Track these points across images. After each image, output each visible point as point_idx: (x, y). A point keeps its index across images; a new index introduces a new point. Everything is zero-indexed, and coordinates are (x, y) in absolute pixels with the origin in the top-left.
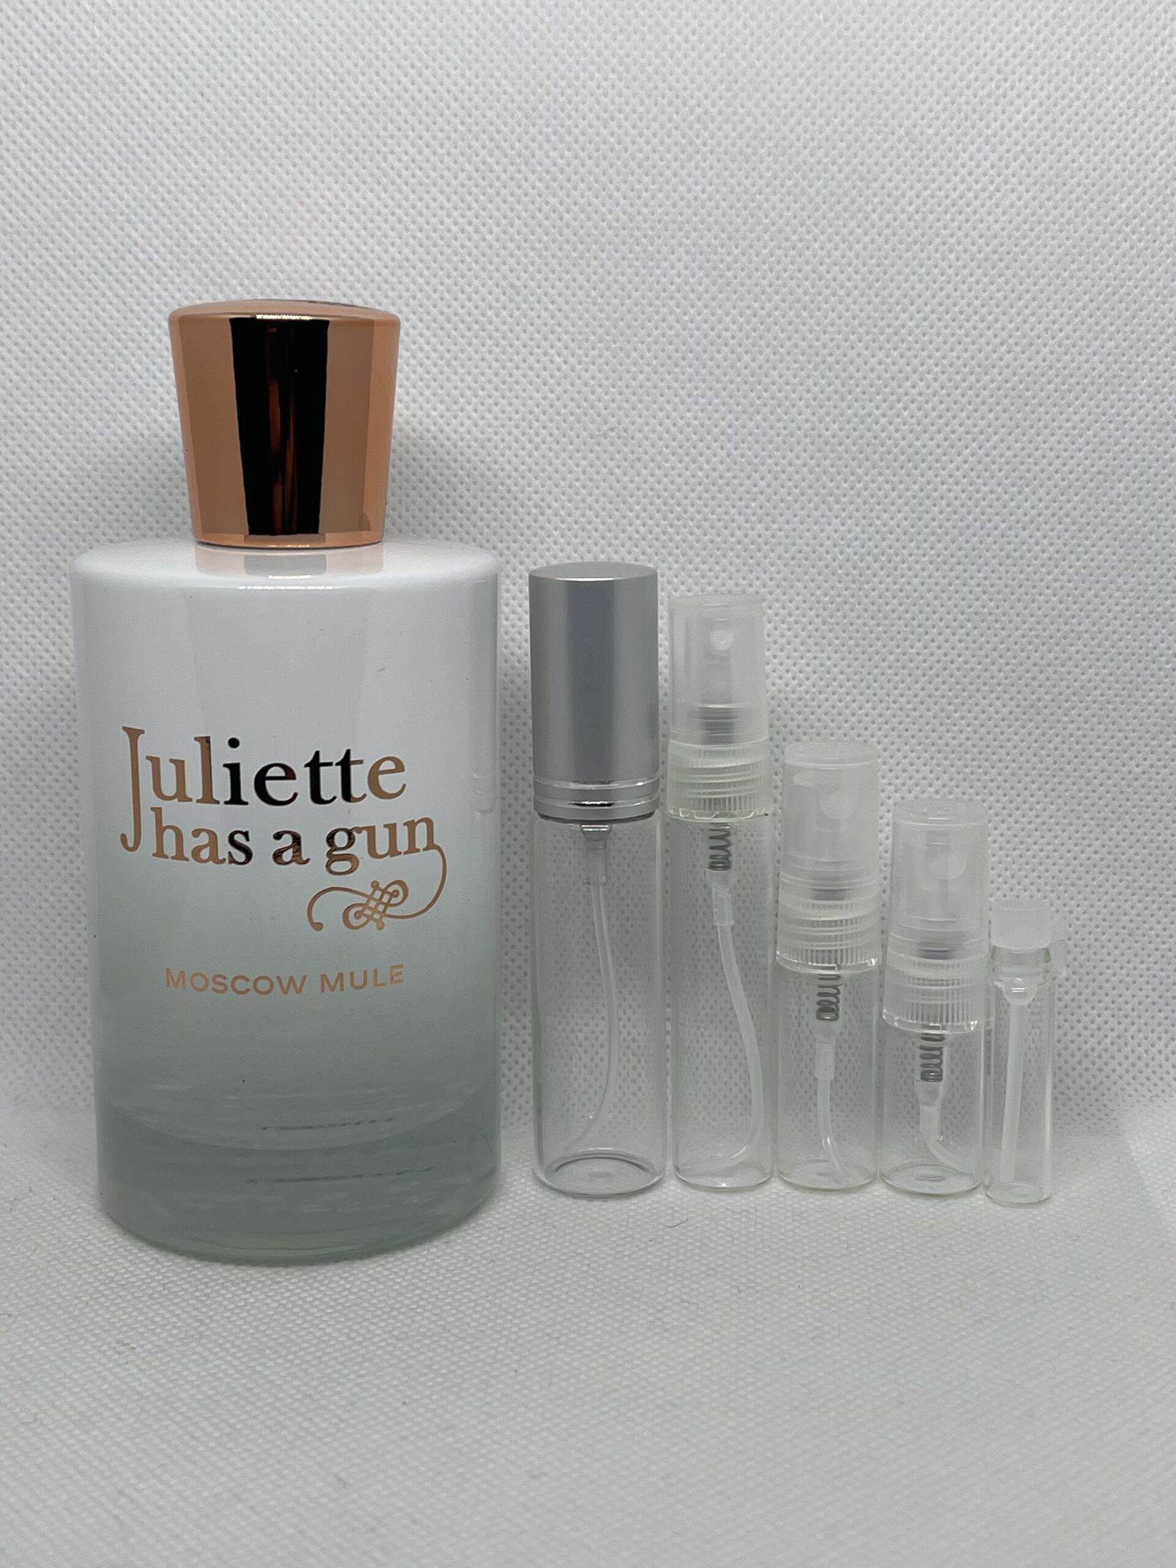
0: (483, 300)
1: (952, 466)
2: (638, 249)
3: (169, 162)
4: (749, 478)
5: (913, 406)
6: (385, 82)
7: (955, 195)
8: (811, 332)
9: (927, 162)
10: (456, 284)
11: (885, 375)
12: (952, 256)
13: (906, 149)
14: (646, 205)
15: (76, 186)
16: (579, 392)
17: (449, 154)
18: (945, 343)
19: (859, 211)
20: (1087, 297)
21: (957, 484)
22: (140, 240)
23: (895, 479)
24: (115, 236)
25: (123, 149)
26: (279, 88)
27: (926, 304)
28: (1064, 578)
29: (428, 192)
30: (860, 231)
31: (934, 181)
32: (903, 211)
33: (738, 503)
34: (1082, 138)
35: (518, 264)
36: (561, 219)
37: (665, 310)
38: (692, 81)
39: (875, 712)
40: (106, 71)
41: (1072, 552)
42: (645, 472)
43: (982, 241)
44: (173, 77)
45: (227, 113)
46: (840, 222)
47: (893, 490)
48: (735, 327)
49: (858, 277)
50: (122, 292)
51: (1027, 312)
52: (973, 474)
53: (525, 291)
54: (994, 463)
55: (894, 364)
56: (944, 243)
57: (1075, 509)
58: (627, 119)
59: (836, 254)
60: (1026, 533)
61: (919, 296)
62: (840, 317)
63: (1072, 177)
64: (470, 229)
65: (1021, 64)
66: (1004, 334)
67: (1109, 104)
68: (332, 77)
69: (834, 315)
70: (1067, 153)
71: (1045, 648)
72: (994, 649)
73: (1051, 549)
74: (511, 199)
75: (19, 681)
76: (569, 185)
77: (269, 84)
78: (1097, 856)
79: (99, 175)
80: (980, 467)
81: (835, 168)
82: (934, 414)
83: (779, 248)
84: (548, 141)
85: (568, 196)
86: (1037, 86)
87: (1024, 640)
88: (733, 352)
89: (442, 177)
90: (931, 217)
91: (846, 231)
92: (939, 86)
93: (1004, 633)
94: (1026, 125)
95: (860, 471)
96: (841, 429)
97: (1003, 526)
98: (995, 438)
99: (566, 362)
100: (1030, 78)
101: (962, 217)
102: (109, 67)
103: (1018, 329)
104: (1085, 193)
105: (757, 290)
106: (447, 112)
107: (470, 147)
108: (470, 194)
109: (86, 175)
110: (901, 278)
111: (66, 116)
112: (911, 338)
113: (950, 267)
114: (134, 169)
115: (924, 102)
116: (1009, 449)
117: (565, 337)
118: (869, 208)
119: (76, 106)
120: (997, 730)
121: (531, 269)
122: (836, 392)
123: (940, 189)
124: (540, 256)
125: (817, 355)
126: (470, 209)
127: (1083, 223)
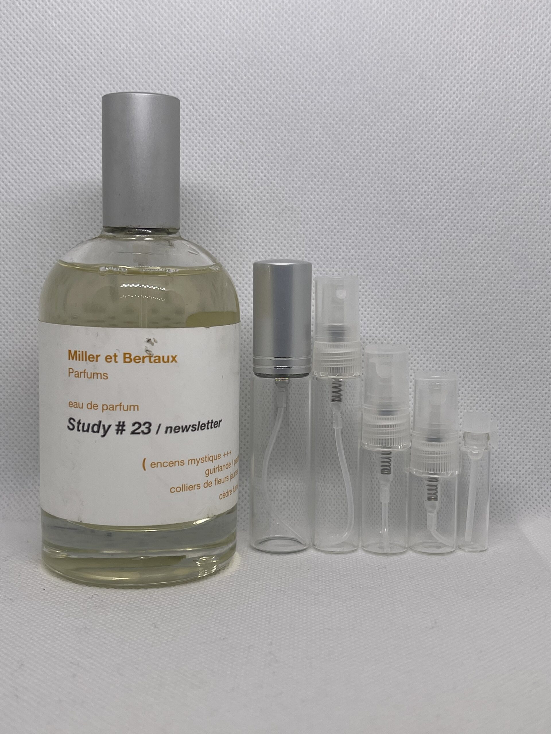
0: (228, 147)
1: (439, 224)
2: (298, 125)
3: (85, 83)
4: (347, 229)
5: (422, 197)
6: (185, 49)
7: (441, 102)
8: (376, 163)
9: (428, 88)
10: (215, 140)
11: (410, 183)
12: (439, 130)
13: (419, 82)
14: (302, 105)
15: (43, 94)
16: (271, 190)
17: (213, 81)
18: (436, 168)
19: (398, 109)
20: (499, 149)
21: (441, 232)
22: (71, 119)
23: (414, 230)
24: (60, 117)
25: (65, 77)
26: (136, 50)
27: (428, 151)
28: (490, 275)
29: (203, 98)
30: (398, 118)
31: (431, 96)
32: (417, 109)
33: (343, 240)
34: (497, 78)
35: (244, 131)
36: (264, 111)
37: (310, 153)
38: (324, 50)
39: (405, 336)
40: (58, 42)
41: (493, 263)
42: (301, 226)
43: (453, 123)
44: (88, 45)
45: (113, 62)
46: (389, 114)
47: (413, 235)
48: (342, 161)
49: (397, 139)
50: (62, 142)
51: (472, 155)
52: (449, 228)
53: (247, 144)
54: (458, 223)
55: (413, 178)
56: (436, 124)
57: (494, 244)
58: (294, 67)
59: (387, 128)
60: (472, 255)
61: (425, 147)
62: (389, 157)
63: (493, 95)
64: (222, 115)
65: (470, 45)
66: (463, 165)
67: (509, 63)
68: (161, 46)
69: (387, 155)
70: (490, 84)
71: (481, 307)
72: (458, 308)
73: (484, 262)
74: (241, 102)
75: (9, 321)
76: (268, 96)
77: (132, 49)
78: (506, 403)
79: (53, 89)
80: (452, 225)
81: (387, 90)
82: (432, 201)
83: (362, 125)
84: (258, 76)
85: (267, 101)
86: (477, 54)
87: (472, 304)
88: (341, 172)
89: (210, 91)
90: (430, 112)
91: (391, 118)
92: (434, 54)
93: (463, 300)
94: (472, 72)
95: (398, 226)
96: (389, 207)
97: (462, 251)
98: (459, 212)
99: (265, 176)
100: (474, 51)
101: (444, 112)
102: (59, 40)
103: (469, 163)
104: (499, 102)
105: (352, 144)
106: (213, 63)
107: (223, 78)
108: (222, 99)
109: (47, 89)
110: (417, 139)
111: (39, 62)
112: (421, 166)
113: (438, 134)
114: (69, 86)
115: (427, 61)
116: (465, 216)
117: (265, 164)
118: (402, 108)
119: (44, 58)
120: (460, 345)
121: (250, 133)
122: (387, 190)
123: (434, 99)
124: (254, 128)
125: (379, 173)
126: (222, 106)
127: (498, 116)
